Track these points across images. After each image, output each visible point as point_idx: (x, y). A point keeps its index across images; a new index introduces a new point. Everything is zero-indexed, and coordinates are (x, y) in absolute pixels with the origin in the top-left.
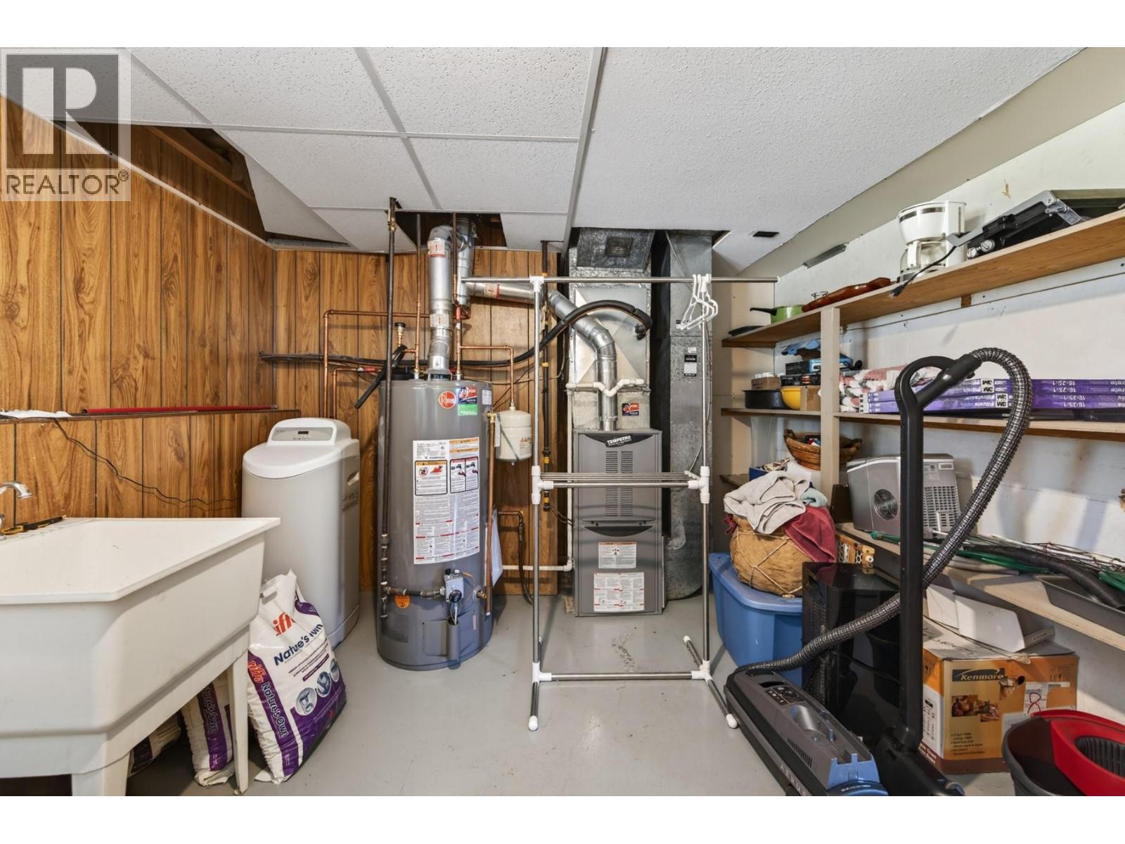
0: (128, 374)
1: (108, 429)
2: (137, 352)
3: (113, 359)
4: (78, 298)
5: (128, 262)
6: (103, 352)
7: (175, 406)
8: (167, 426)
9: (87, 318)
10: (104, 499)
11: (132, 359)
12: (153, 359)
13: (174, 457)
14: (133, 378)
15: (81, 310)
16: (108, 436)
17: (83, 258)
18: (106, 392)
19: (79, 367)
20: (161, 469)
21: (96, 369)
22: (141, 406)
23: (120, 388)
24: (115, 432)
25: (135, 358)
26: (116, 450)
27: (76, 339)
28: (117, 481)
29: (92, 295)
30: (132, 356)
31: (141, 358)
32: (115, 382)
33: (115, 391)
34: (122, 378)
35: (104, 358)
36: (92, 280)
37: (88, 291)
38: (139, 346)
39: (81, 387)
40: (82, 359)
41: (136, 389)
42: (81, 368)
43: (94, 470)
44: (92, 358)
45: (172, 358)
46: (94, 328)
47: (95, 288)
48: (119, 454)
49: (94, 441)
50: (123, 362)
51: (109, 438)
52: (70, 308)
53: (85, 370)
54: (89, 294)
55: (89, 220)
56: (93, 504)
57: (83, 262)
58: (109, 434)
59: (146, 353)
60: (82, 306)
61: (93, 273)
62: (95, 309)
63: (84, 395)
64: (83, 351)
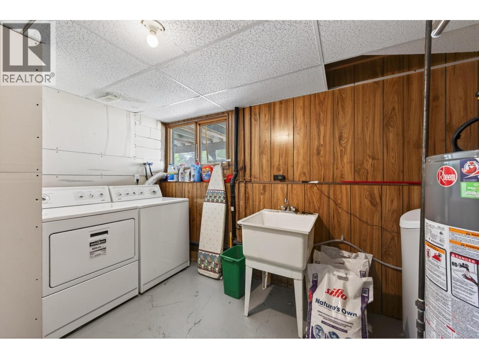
0: (363, 167)
1: (334, 188)
2: (368, 158)
3: (355, 162)
4: (340, 143)
5: (363, 122)
6: (350, 160)
7: (393, 181)
8: (365, 190)
9: (343, 149)
10: (332, 212)
11: (365, 161)
12: (378, 159)
13: (369, 204)
14: (366, 169)
15: (341, 147)
16: (334, 191)
17: (342, 128)
18: (352, 175)
19: (340, 167)
20: (361, 208)
21: (347, 167)
22: (371, 180)
23: (359, 173)
24: (337, 189)
25: (367, 160)
26: (338, 196)
27: (339, 157)
28: (338, 208)
29: (346, 140)
30: (365, 159)
31: (370, 161)
32: (356, 171)
33: (356, 174)
34: (360, 169)
35: (351, 162)
36: (345, 135)
37: (344, 139)
38: (369, 155)
39: (341, 173)
40: (341, 163)
41: (368, 173)
42: (341, 167)
43: (328, 202)
44: (346, 163)
45: (391, 158)
46: (346, 152)
47: (347, 137)
48: (339, 198)
49: (328, 192)
50: (361, 162)
51: (334, 192)
52: (337, 147)
53: (343, 167)
54: (344, 140)
55: (344, 114)
56: (328, 213)
57: (342, 130)
58: (334, 190)
59: (373, 158)
60: (341, 145)
61: (346, 132)
62: (347, 145)
63: (342, 176)
64: (342, 160)
